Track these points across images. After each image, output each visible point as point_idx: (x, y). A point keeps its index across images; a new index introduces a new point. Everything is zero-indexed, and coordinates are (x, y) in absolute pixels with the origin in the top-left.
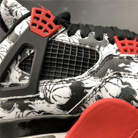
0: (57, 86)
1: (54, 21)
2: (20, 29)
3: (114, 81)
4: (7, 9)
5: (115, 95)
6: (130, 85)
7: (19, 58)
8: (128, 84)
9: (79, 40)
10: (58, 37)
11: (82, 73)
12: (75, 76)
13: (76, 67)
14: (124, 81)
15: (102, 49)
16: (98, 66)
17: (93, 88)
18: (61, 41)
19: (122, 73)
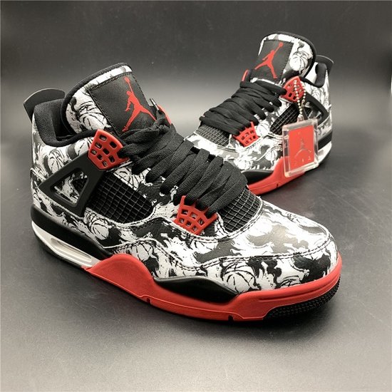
0: (98, 222)
1: (118, 153)
2: (82, 146)
3: (148, 247)
4: (74, 113)
5: (142, 259)
6: (158, 258)
7: (73, 176)
8: (157, 256)
9: (140, 184)
10: (118, 171)
11: (126, 222)
12: (118, 222)
13: (123, 214)
14: (155, 252)
15: (158, 205)
16: (143, 223)
17: (127, 243)
18: (119, 177)
19: (158, 242)
